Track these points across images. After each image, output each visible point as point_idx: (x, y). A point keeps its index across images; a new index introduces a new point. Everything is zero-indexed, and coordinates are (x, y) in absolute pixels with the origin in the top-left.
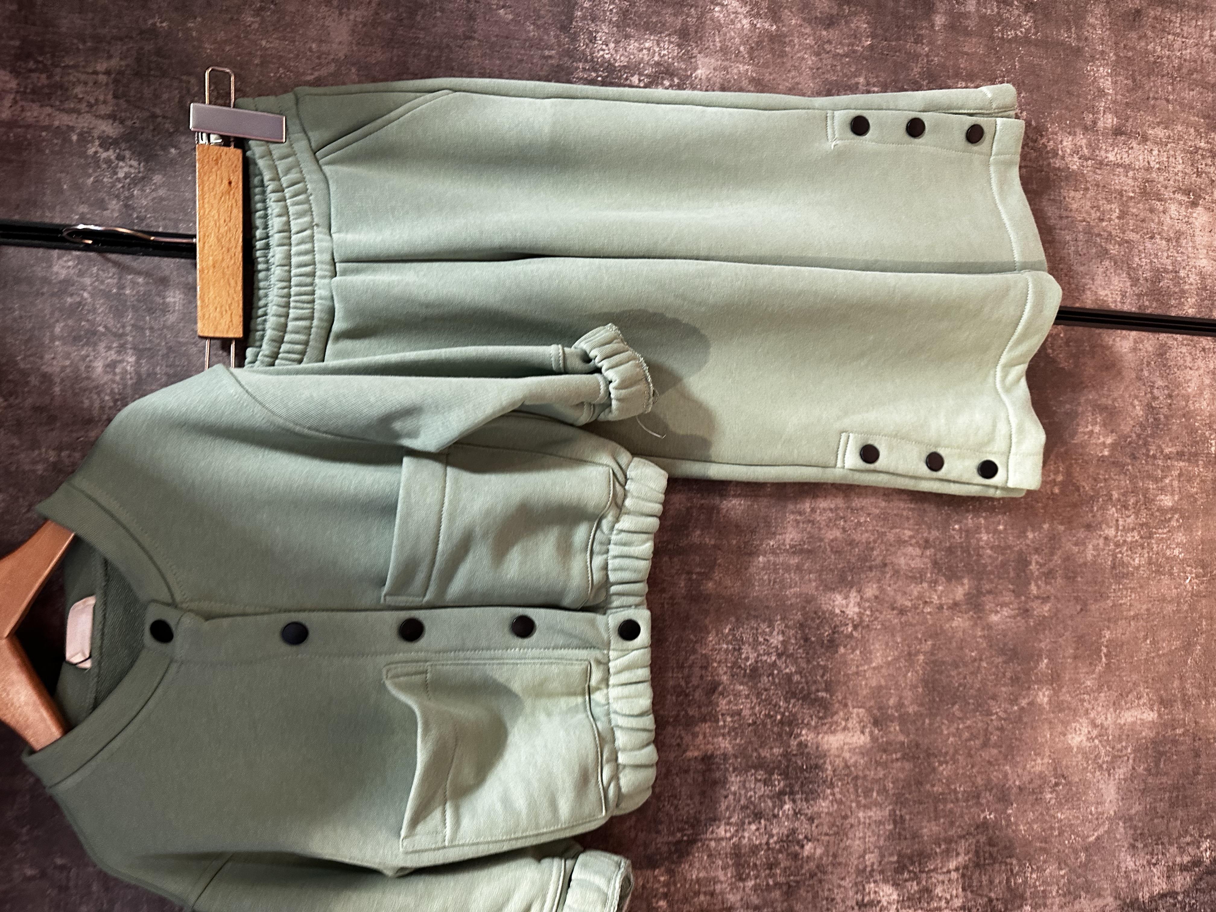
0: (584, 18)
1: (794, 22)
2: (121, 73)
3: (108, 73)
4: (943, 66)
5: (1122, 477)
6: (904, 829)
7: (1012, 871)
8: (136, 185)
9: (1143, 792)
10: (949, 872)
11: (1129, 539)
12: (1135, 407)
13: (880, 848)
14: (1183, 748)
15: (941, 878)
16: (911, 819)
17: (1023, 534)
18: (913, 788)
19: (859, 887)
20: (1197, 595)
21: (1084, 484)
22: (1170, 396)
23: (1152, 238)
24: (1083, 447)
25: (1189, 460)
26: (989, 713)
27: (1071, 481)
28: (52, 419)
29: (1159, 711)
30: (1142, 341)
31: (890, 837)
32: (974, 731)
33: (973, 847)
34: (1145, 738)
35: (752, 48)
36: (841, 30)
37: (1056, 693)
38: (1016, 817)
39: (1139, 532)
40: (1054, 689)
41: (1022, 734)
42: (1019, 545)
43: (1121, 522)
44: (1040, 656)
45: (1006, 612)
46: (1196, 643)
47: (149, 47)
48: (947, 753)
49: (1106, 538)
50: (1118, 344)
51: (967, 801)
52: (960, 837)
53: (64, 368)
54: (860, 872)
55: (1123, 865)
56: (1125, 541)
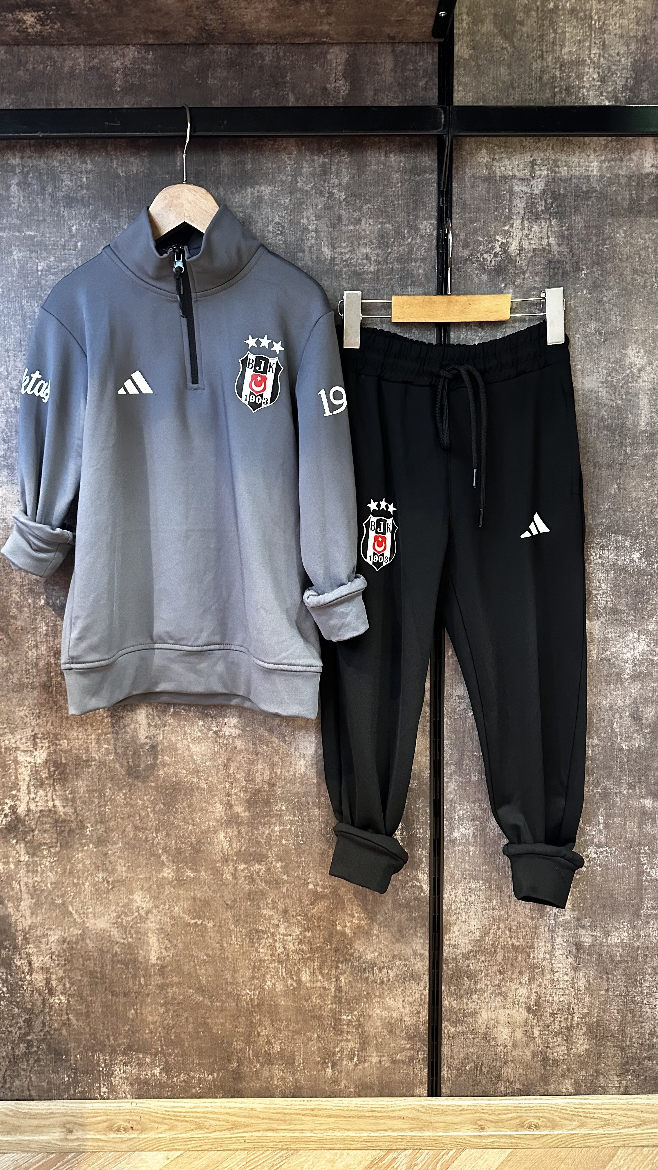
0: (617, 542)
1: (633, 691)
2: (550, 252)
3: (549, 244)
4: (613, 805)
5: (322, 940)
6: (82, 768)
7: (52, 847)
8: (480, 265)
9: (101, 950)
10: (53, 800)
11: (277, 945)
12: (373, 952)
13: (71, 750)
14: (131, 983)
15: (49, 794)
16: (89, 772)
17: (280, 859)
18: (109, 774)
19: (46, 736)
20: (238, 999)
21: (316, 908)
22: (382, 982)
23: (500, 972)
24: (342, 909)
25: (336, 996)
26: (157, 831)
27: (317, 898)
28: (334, 226)
29: (157, 964)
30: (421, 961)
31: (78, 758)
32: (145, 820)
33: (69, 818)
34: (138, 953)
35: (610, 660)
36: (631, 726)
37: (170, 883)
38: (87, 850)
39: (282, 953)
40: (173, 881)
41: (143, 856)
42: (272, 855)
43: (289, 938)
44: (195, 871)
45: (226, 845)
46: (204, 996)
47: (568, 268)
48: (131, 799)
49: (278, 926)
50: (418, 940)
51: (99, 814)
52: (75, 809)
53: (364, 230)
54: (56, 735)
55: (52, 932)
56: (276, 941)
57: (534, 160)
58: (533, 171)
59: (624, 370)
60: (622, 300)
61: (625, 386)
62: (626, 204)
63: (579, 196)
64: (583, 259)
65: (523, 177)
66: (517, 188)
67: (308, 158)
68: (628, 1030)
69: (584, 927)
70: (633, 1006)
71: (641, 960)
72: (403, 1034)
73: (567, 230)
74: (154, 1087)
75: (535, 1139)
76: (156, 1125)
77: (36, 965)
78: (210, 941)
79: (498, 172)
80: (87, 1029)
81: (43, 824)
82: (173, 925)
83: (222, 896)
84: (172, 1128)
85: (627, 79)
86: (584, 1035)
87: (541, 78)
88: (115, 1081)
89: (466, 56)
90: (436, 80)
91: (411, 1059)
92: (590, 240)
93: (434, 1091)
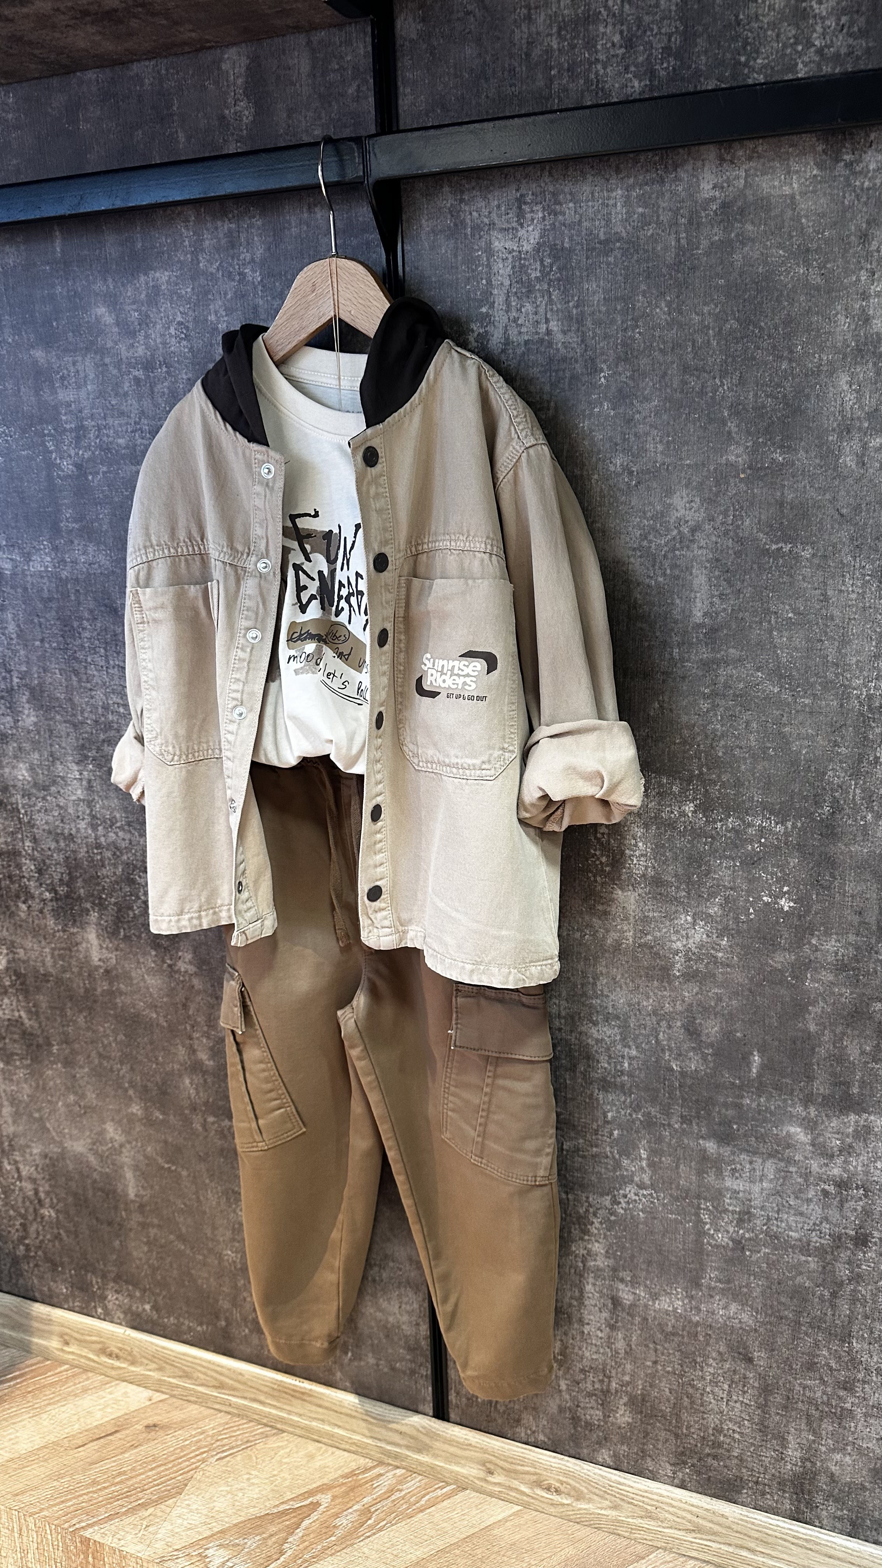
57: (521, 196)
58: (520, 215)
59: (668, 530)
60: (665, 417)
61: (670, 555)
62: (670, 257)
63: (594, 249)
64: (602, 354)
65: (505, 226)
66: (497, 245)
67: (209, 225)
68: (685, 1416)
69: (622, 1280)
70: (691, 1390)
71: (701, 1338)
72: (402, 1343)
73: (577, 307)
74: (147, 1322)
75: (552, 1504)
76: (146, 1361)
77: (24, 1173)
78: (186, 1190)
79: (468, 221)
80: (77, 1248)
81: (13, 1033)
82: (147, 1165)
83: (193, 1146)
84: (160, 1369)
85: (670, 36)
86: (625, 1405)
87: (528, 55)
88: (110, 1306)
89: (414, 36)
90: (371, 81)
91: (413, 1372)
92: (613, 321)
93: (441, 1413)
